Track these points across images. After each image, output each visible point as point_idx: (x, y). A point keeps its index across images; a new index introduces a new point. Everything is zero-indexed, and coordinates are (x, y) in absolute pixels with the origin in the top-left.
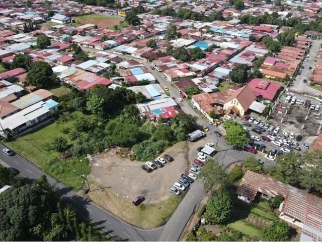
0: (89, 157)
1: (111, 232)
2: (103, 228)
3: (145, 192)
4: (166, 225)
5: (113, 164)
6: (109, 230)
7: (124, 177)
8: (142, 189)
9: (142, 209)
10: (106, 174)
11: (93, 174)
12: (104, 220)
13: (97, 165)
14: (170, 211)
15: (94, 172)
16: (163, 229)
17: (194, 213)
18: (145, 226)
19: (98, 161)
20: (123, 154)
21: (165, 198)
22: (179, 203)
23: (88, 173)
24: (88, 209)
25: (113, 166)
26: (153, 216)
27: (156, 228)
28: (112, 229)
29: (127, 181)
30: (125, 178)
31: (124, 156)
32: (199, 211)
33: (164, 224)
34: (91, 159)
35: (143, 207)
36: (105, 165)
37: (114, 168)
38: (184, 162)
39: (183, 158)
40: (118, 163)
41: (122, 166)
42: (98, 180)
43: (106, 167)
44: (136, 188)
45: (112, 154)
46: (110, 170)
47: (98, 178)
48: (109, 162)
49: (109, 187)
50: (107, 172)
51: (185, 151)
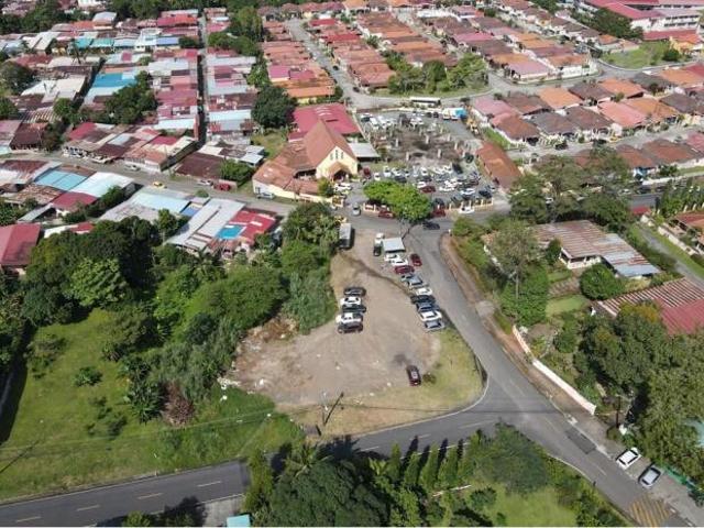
0: (225, 382)
1: (445, 443)
2: (427, 449)
3: (400, 359)
4: (489, 374)
5: (290, 366)
6: (440, 444)
7: (337, 364)
8: (392, 359)
9: (433, 382)
10: (302, 383)
11: (281, 401)
12: (412, 439)
13: (262, 382)
14: (467, 355)
15: (278, 396)
16: (493, 382)
17: (494, 335)
18: (470, 398)
19: (255, 376)
20: (280, 334)
21: (436, 345)
22: (461, 337)
23: (271, 405)
25: (293, 363)
26: (458, 376)
27: (484, 387)
28: (442, 440)
29: (351, 367)
30: (340, 364)
31: (283, 336)
32: (495, 327)
33: (484, 376)
34: (236, 383)
35: (430, 379)
36: (276, 372)
37: (299, 366)
38: (382, 283)
39: (372, 280)
40: (293, 354)
41: (306, 353)
42: (305, 402)
43: (284, 374)
44: (378, 365)
45: (258, 348)
46: (298, 372)
47: (302, 399)
48: (275, 364)
49: (342, 395)
50: (298, 379)
51: (360, 267)
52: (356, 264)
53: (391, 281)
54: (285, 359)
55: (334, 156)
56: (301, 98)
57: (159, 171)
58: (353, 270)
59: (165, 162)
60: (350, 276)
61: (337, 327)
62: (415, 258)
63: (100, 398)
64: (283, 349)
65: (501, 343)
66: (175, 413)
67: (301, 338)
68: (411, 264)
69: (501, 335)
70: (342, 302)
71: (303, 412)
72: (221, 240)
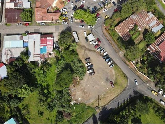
0: (72, 102)
1: (124, 100)
2: (121, 103)
3: (107, 80)
4: (128, 77)
6: (123, 101)
7: (94, 87)
8: (105, 80)
9: (117, 84)
10: (89, 96)
11: (87, 103)
12: (117, 102)
13: (80, 99)
14: (121, 72)
15: (85, 102)
16: (129, 79)
17: (126, 63)
18: (126, 86)
19: (77, 98)
20: (76, 82)
21: (114, 72)
22: (119, 67)
23: (85, 105)
24: (110, 108)
25: (84, 90)
26: (121, 80)
27: (128, 81)
29: (97, 86)
30: (95, 86)
32: (126, 60)
33: (127, 77)
34: (74, 102)
35: (116, 83)
36: (82, 95)
37: (86, 91)
38: (93, 53)
39: (90, 52)
40: (83, 88)
41: (85, 86)
42: (92, 101)
43: (84, 95)
44: (103, 83)
45: (74, 89)
46: (86, 93)
47: (91, 100)
48: (80, 92)
49: (99, 96)
50: (87, 95)
51: (85, 49)
52: (83, 48)
53: (95, 51)
54: (81, 90)
58: (83, 51)
60: (84, 54)
61: (89, 74)
62: (98, 40)
63: (47, 118)
64: (79, 87)
65: (128, 65)
66: (67, 116)
67: (82, 82)
68: (98, 43)
69: (128, 63)
70: (86, 65)
71: (93, 104)
72: (43, 54)
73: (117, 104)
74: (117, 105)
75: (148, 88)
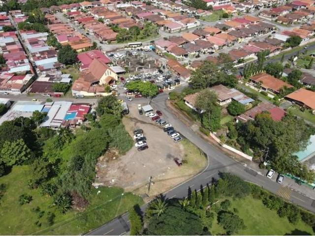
0: (96, 185)
1: (202, 187)
3: (169, 156)
4: (207, 155)
5: (123, 170)
7: (143, 165)
8: (165, 157)
9: (187, 163)
10: (131, 176)
11: (126, 187)
12: (188, 188)
13: (113, 181)
14: (196, 148)
15: (123, 185)
17: (202, 137)
18: (204, 166)
19: (109, 179)
21: (182, 147)
22: (190, 142)
23: (122, 190)
24: (172, 198)
26: (194, 157)
27: (207, 160)
28: (200, 186)
29: (149, 164)
30: (145, 164)
31: (114, 158)
32: (202, 134)
33: (206, 155)
34: (101, 184)
35: (184, 162)
36: (118, 175)
37: (127, 169)
38: (148, 125)
39: (144, 125)
40: (122, 165)
41: (128, 163)
42: (137, 184)
43: (122, 175)
44: (161, 160)
45: (105, 166)
46: (128, 172)
47: (134, 183)
48: (115, 171)
49: (151, 178)
50: (129, 176)
51: (136, 121)
52: (134, 120)
53: (152, 124)
54: (119, 168)
55: (107, 74)
56: (78, 49)
57: (20, 93)
58: (134, 123)
59: (22, 88)
60: (134, 125)
61: (137, 149)
62: (158, 112)
63: (36, 208)
64: (117, 164)
65: (207, 141)
66: (79, 205)
67: (122, 157)
68: (158, 115)
69: (206, 137)
70: (135, 137)
71: (138, 189)
72: (67, 120)
73: (187, 191)
74: (188, 193)
75: (246, 170)
